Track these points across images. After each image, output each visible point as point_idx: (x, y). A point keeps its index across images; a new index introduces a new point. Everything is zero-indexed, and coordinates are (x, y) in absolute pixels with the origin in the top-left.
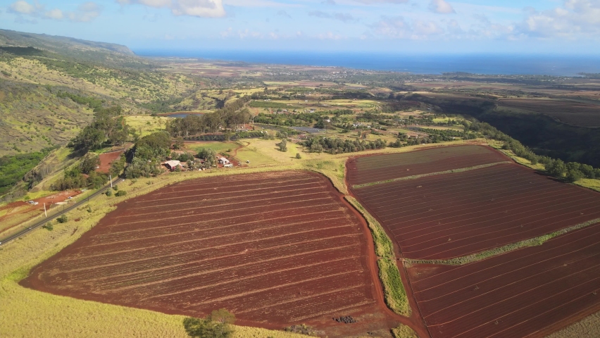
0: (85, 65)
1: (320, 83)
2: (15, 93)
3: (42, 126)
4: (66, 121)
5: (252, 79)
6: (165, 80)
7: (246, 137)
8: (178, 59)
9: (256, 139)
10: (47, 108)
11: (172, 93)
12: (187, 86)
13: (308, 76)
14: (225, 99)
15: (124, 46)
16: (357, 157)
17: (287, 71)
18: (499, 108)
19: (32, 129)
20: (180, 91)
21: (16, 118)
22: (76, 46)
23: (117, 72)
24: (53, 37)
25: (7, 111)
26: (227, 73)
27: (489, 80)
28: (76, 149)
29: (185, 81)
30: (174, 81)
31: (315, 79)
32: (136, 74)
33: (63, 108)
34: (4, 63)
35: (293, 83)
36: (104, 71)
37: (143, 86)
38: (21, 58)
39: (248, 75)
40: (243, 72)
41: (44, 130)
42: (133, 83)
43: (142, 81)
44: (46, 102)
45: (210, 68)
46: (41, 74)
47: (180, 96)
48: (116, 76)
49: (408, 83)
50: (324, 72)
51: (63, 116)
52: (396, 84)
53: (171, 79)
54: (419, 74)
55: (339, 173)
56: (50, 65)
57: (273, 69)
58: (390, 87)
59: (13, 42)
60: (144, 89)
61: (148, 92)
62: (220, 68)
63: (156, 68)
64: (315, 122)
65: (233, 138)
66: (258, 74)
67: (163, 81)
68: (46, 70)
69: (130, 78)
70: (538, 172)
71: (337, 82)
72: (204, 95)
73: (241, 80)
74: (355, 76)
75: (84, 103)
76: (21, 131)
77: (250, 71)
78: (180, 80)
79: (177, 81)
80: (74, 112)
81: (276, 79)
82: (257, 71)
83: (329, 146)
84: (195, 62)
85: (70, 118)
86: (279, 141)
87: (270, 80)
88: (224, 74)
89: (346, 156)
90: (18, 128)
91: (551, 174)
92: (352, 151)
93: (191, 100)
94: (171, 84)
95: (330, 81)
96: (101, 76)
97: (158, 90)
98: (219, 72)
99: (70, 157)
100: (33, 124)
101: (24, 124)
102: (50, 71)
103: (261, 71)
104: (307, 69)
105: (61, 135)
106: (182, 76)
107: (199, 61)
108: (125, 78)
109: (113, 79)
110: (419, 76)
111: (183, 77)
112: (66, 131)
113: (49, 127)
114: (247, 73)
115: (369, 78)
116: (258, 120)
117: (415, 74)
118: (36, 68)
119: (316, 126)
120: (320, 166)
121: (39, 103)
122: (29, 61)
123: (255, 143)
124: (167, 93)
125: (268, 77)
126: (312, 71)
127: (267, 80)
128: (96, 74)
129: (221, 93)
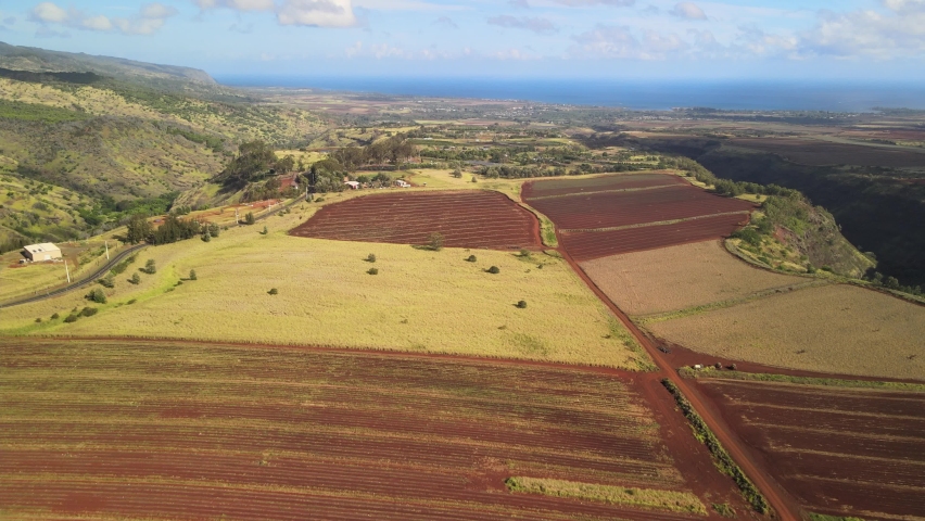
0: (173, 98)
1: (493, 123)
2: (120, 129)
3: (158, 169)
4: (184, 163)
5: (397, 117)
6: (281, 117)
7: (416, 167)
8: (282, 89)
9: (427, 170)
10: (159, 147)
11: (292, 135)
12: (311, 126)
13: (477, 113)
14: (372, 139)
15: (200, 70)
16: (533, 182)
17: (446, 106)
18: (723, 148)
19: (147, 172)
20: (303, 132)
21: (127, 158)
22: (135, 72)
23: (216, 106)
24: (95, 57)
25: (116, 150)
26: (360, 109)
27: (736, 119)
28: (225, 185)
29: (308, 118)
30: (294, 119)
31: (488, 118)
32: (241, 109)
33: (178, 147)
34: (69, 94)
35: (456, 123)
36: (200, 105)
37: (254, 125)
38: (90, 88)
39: (391, 112)
40: (383, 108)
41: (160, 173)
42: (240, 121)
43: (251, 119)
44: (157, 139)
45: (333, 102)
46: (119, 108)
47: (303, 139)
48: (216, 111)
49: (620, 122)
50: (502, 108)
51: (178, 156)
52: (604, 123)
53: (289, 115)
54: (637, 110)
55: (515, 191)
56: (128, 98)
57: (426, 104)
58: (594, 127)
59: (50, 65)
60: (255, 129)
61: (261, 133)
62: (348, 103)
63: (258, 101)
64: (489, 157)
65: (402, 169)
66: (406, 110)
67: (278, 118)
68: (124, 104)
69: (234, 114)
70: (709, 191)
71: (519, 121)
72: (340, 135)
73: (382, 119)
74: (545, 113)
75: (201, 142)
76: (136, 173)
77: (393, 106)
78: (302, 117)
79: (298, 118)
80: (191, 152)
81: (432, 117)
82: (402, 106)
83: (505, 173)
84: (309, 93)
85: (187, 159)
86: (452, 171)
87: (423, 119)
88: (355, 110)
89: (522, 181)
90: (132, 170)
91: (719, 191)
92: (529, 176)
93: (324, 142)
94: (289, 123)
95: (509, 119)
96: (196, 111)
97: (274, 131)
98: (348, 107)
99: (220, 192)
100: (146, 166)
101: (137, 166)
102: (131, 104)
103: (409, 106)
104: (475, 103)
105: (180, 179)
106: (303, 112)
107: (315, 93)
108: (228, 114)
109: (213, 115)
110: (638, 113)
111: (305, 114)
112: (185, 174)
113: (165, 170)
114: (389, 109)
115: (565, 115)
116: (425, 154)
117: (633, 110)
118: (111, 101)
119: (491, 161)
120: (495, 187)
121: (150, 140)
122: (100, 91)
123: (426, 172)
124: (286, 135)
125: (420, 115)
126: (483, 106)
127: (419, 118)
128: (190, 109)
129: (363, 132)
